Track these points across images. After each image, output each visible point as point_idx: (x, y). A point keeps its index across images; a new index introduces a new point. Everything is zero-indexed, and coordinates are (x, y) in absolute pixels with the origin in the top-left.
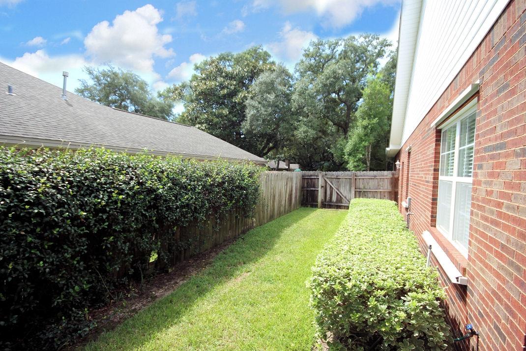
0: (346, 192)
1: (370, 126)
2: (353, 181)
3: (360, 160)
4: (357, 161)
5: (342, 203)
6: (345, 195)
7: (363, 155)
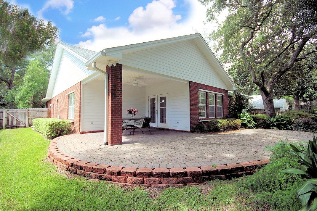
0: (22, 119)
1: (33, 86)
2: (27, 113)
3: (26, 103)
4: (25, 104)
5: (20, 125)
6: (22, 121)
7: (29, 100)
